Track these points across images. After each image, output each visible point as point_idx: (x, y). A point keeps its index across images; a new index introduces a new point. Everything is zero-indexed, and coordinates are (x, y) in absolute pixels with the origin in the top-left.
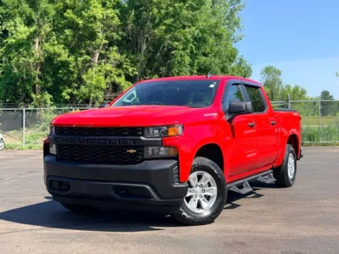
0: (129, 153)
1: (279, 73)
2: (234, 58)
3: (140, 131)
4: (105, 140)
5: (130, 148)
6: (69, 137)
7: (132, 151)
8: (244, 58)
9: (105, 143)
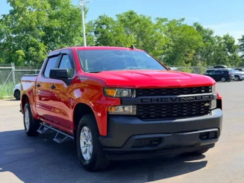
0: (205, 106)
4: (193, 97)
5: (206, 102)
7: (207, 104)
9: (193, 100)
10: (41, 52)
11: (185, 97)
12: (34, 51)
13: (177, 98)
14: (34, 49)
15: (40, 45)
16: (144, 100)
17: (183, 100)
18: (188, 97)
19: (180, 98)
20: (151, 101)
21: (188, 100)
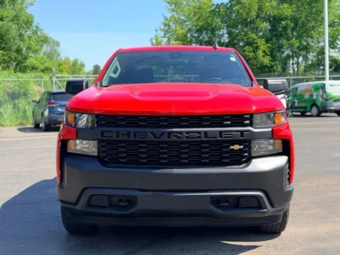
0: (233, 149)
1: (58, 44)
2: (31, 25)
3: (247, 119)
4: (199, 133)
5: (234, 143)
6: (132, 130)
7: (237, 147)
8: (41, 27)
9: (199, 137)
10: (260, 53)
11: (181, 133)
12: (251, 52)
13: (163, 133)
14: (251, 49)
15: (259, 43)
16: (105, 134)
17: (176, 136)
18: (188, 133)
19: (169, 133)
20: (118, 136)
21: (187, 137)
